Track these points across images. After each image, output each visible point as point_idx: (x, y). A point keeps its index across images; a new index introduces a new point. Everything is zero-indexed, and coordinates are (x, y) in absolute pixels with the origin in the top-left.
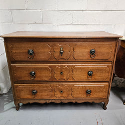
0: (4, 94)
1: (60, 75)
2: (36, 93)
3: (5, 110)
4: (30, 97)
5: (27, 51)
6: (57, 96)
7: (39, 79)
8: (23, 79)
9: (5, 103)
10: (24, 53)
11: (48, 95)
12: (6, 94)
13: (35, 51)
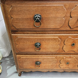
0: (5, 57)
4: (33, 67)
5: (32, 16)
7: (44, 51)
8: (26, 51)
10: (27, 19)
12: (7, 57)
13: (43, 16)
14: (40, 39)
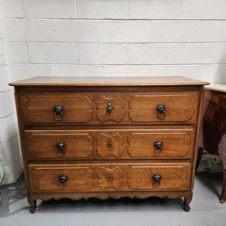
0: (9, 185)
1: (107, 148)
2: (66, 180)
3: (10, 212)
4: (55, 187)
5: (51, 108)
6: (103, 186)
7: (71, 156)
9: (11, 201)
10: (46, 111)
11: (86, 184)
12: (12, 185)
13: (65, 107)
14: (64, 137)
